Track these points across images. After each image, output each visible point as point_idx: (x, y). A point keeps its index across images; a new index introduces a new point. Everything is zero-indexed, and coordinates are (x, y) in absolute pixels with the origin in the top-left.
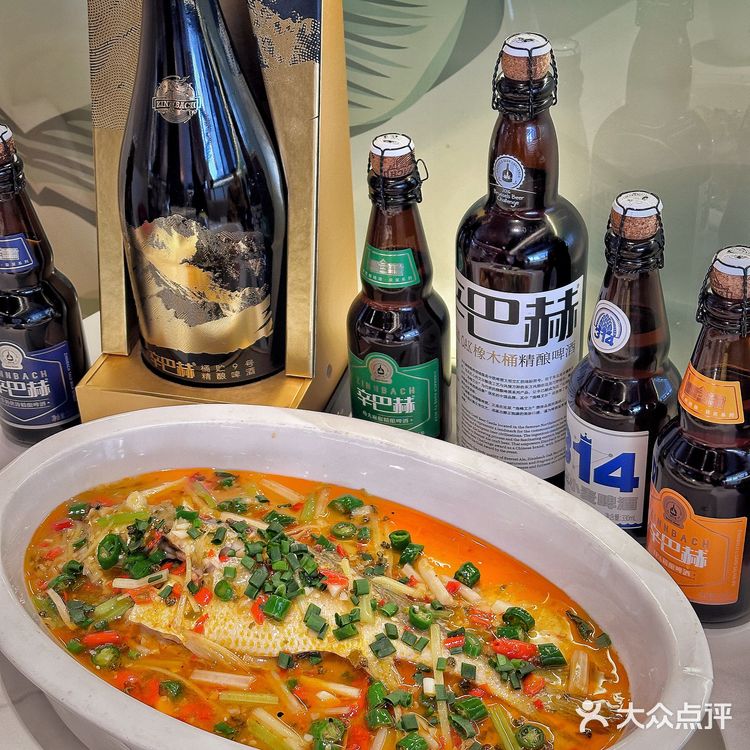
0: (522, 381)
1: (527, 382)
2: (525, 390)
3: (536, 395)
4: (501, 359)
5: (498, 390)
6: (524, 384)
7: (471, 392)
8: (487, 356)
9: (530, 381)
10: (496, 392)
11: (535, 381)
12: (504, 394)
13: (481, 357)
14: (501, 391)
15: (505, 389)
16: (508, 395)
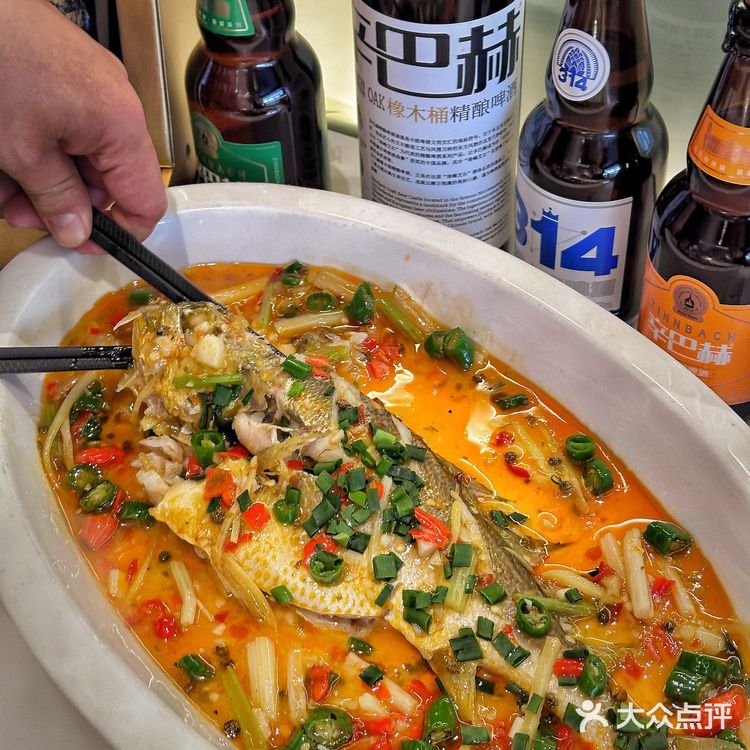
0: (455, 141)
1: (461, 141)
2: (458, 152)
3: (472, 156)
4: (426, 115)
5: (423, 155)
6: (458, 145)
7: (385, 161)
8: (406, 113)
9: (465, 140)
10: (421, 159)
11: (471, 138)
12: (432, 159)
13: (399, 114)
14: (428, 156)
15: (433, 153)
16: (436, 160)
